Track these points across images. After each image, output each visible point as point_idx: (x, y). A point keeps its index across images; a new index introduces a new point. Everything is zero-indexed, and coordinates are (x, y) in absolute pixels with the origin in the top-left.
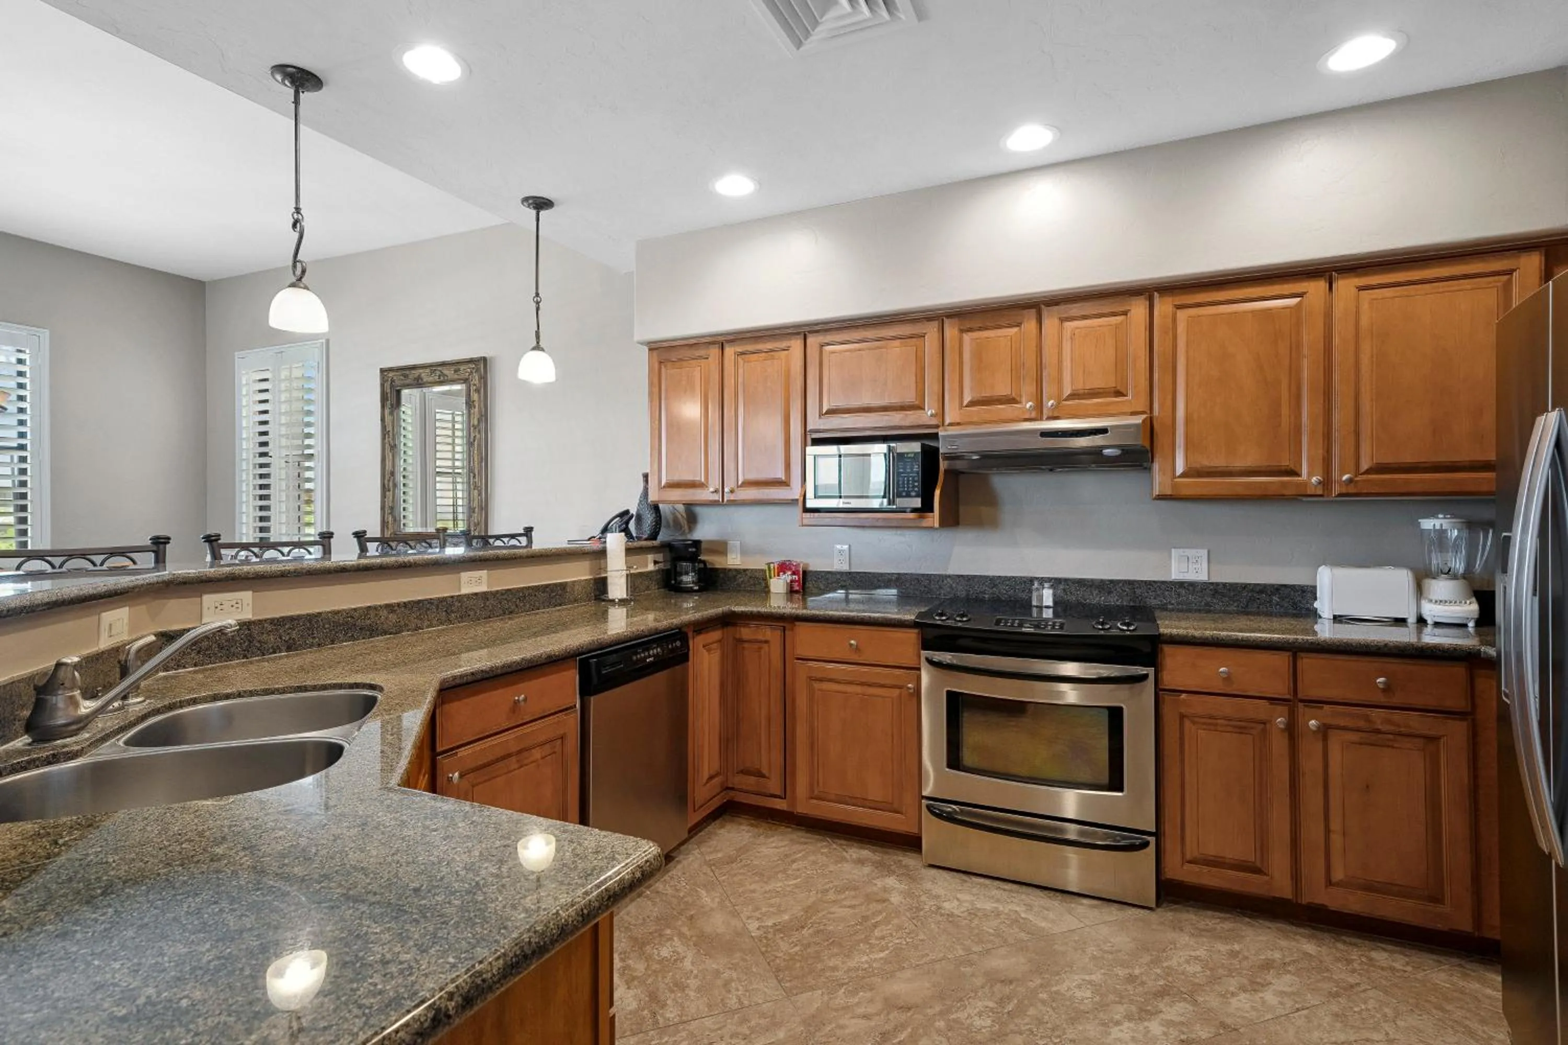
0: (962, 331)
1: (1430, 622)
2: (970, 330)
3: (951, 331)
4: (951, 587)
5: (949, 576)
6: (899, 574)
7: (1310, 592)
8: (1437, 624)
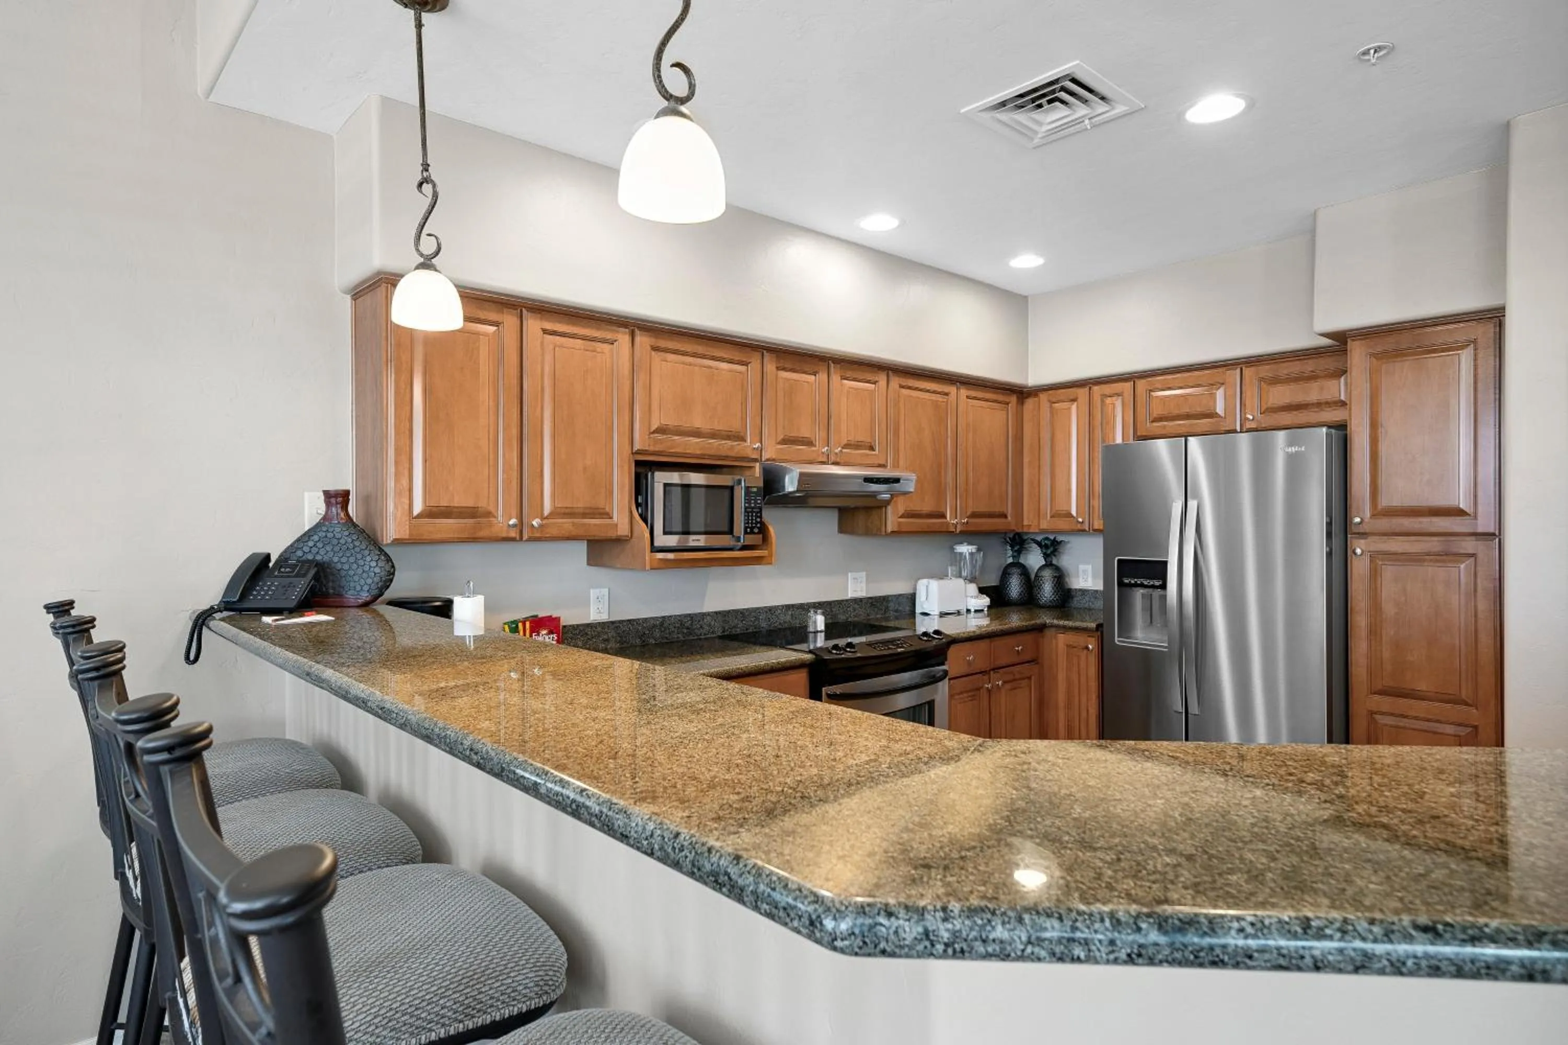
0: (778, 368)
1: (973, 610)
2: (784, 369)
3: (770, 367)
4: (710, 625)
5: (708, 614)
6: (664, 617)
7: (912, 598)
8: (976, 611)
